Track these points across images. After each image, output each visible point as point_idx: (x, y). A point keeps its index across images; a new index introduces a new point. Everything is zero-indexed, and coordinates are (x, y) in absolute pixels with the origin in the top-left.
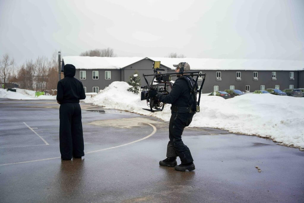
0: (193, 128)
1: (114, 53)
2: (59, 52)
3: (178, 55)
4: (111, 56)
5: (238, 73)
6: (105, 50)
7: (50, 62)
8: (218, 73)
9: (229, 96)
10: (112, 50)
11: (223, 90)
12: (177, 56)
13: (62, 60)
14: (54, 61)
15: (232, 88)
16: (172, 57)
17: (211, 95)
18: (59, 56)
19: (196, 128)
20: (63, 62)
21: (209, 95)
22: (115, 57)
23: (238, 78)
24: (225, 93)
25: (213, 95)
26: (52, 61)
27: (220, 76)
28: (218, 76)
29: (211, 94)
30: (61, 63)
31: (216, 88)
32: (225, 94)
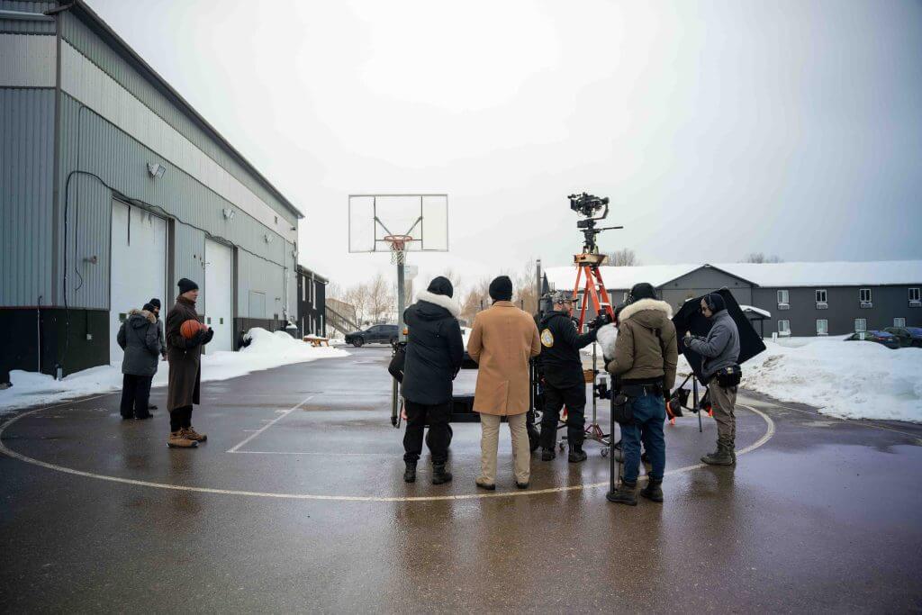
0: (860, 420)
1: (637, 258)
2: (539, 261)
3: (767, 256)
4: (630, 265)
5: (911, 291)
6: (619, 254)
7: (520, 280)
8: (862, 291)
9: (897, 342)
10: (631, 253)
11: (880, 328)
12: (765, 259)
13: (542, 275)
14: (527, 277)
15: (899, 323)
16: (753, 262)
17: (852, 339)
18: (539, 268)
19: (869, 420)
20: (545, 278)
21: (849, 339)
22: (638, 265)
23: (914, 301)
24: (887, 334)
25: (859, 340)
26: (523, 278)
27: (868, 299)
28: (863, 299)
29: (853, 336)
30: (542, 280)
31: (860, 324)
32: (888, 338)
